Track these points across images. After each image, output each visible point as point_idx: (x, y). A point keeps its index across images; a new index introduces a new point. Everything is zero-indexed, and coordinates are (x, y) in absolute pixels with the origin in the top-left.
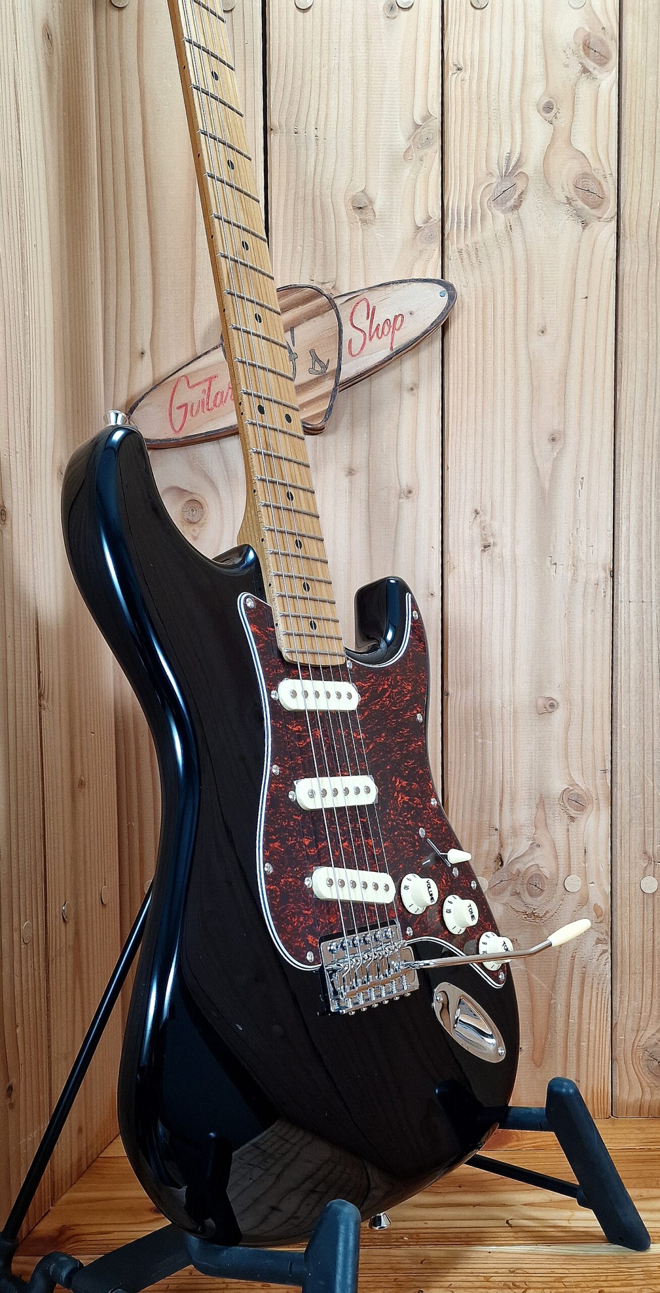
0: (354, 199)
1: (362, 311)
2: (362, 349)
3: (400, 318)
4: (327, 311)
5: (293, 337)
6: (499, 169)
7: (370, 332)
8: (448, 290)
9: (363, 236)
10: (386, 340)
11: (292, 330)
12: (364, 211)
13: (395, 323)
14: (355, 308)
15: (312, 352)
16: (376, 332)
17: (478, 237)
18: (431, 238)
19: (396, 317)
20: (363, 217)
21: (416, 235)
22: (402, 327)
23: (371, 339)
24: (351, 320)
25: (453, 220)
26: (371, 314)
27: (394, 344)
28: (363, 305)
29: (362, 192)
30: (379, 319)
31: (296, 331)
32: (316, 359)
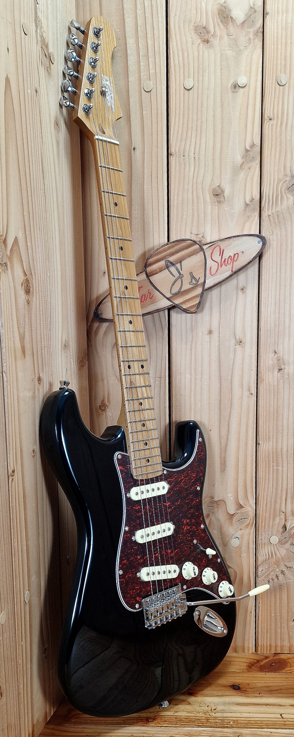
0: (214, 190)
1: (217, 252)
2: (217, 271)
3: (237, 255)
4: (199, 252)
5: (181, 266)
6: (291, 172)
7: (221, 262)
8: (262, 240)
9: (218, 209)
10: (229, 267)
11: (181, 262)
12: (219, 196)
13: (233, 258)
14: (213, 250)
15: (191, 274)
16: (224, 263)
17: (279, 209)
18: (254, 210)
19: (235, 255)
20: (218, 199)
21: (246, 209)
22: (238, 259)
23: (221, 266)
24: (211, 256)
25: (266, 200)
26: (222, 253)
27: (233, 268)
28: (218, 248)
29: (218, 186)
30: (226, 256)
31: (183, 263)
32: (193, 277)
